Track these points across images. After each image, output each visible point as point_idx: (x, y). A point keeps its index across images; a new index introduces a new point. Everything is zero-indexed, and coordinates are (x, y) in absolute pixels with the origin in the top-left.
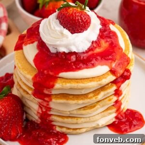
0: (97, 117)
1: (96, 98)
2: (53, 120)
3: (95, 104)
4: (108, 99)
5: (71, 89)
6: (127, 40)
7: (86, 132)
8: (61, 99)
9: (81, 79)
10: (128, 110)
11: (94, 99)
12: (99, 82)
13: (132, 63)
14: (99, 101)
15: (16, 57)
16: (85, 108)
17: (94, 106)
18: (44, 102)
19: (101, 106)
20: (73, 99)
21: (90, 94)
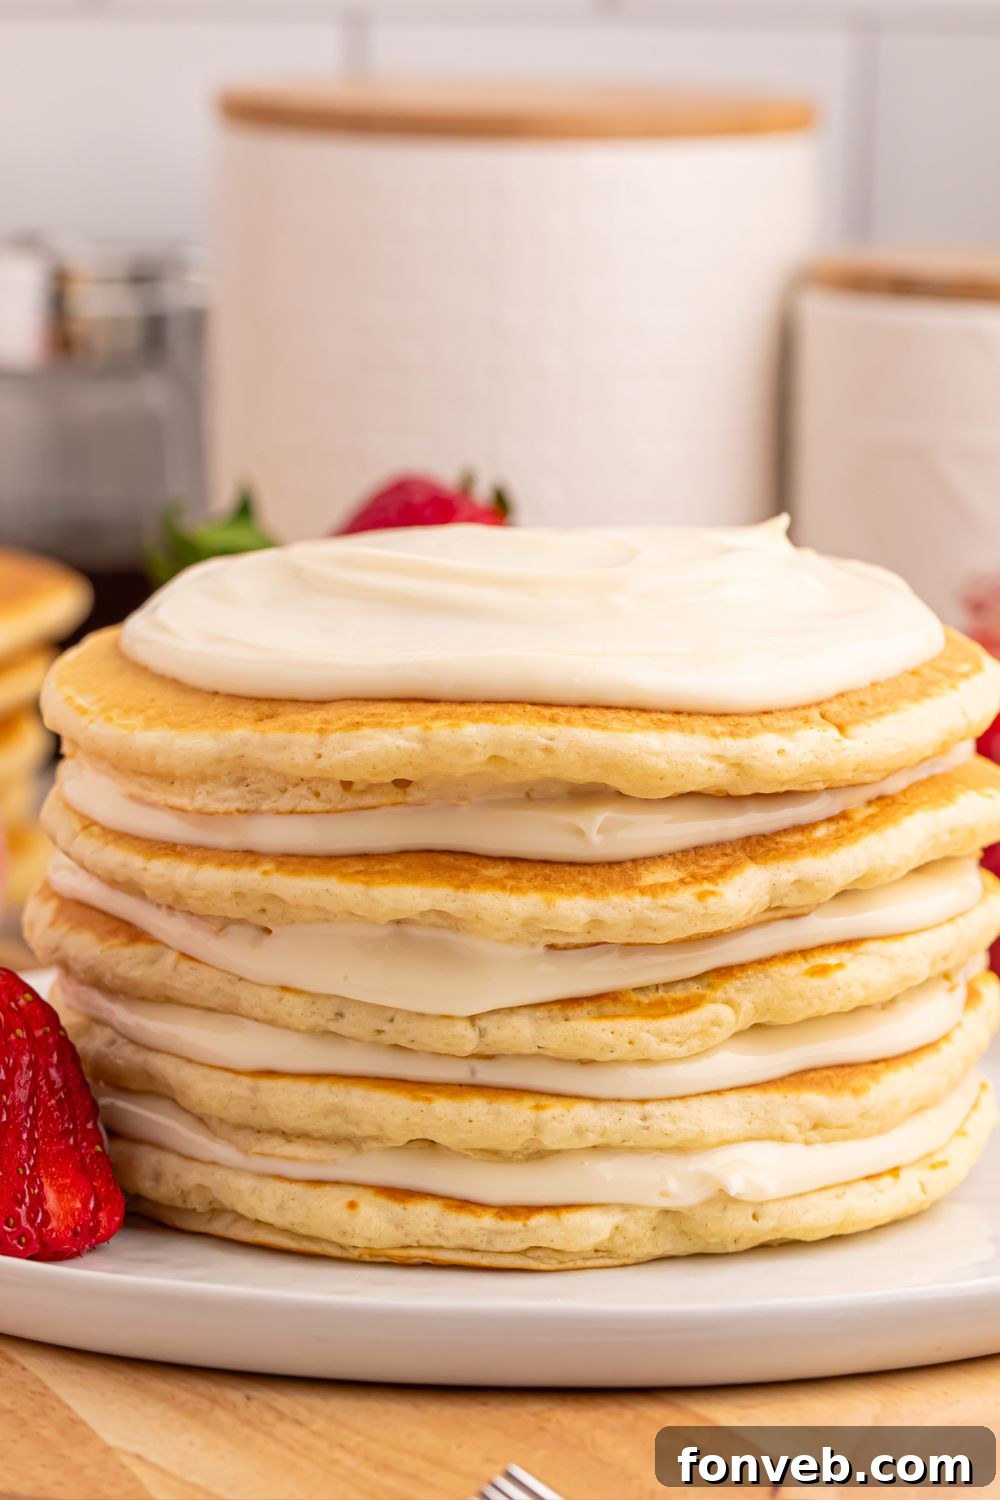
1: (702, 896)
3: (694, 988)
4: (805, 965)
12: (732, 747)
16: (606, 1005)
17: (689, 1004)
19: (743, 1009)
20: (510, 883)
21: (652, 869)
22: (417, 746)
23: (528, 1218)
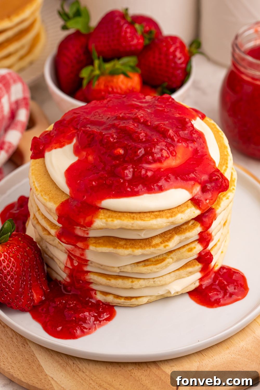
0: (168, 279)
1: (165, 247)
2: (91, 281)
3: (165, 256)
4: (187, 247)
5: (122, 229)
6: (225, 147)
7: (148, 303)
8: (105, 245)
9: (140, 213)
10: (223, 268)
11: (162, 247)
12: (171, 219)
13: (233, 187)
14: (171, 252)
15: (32, 170)
16: (146, 262)
17: (163, 260)
18: (76, 249)
19: (174, 259)
20: (125, 246)
21: (155, 239)
22: (104, 225)
23: (131, 300)
